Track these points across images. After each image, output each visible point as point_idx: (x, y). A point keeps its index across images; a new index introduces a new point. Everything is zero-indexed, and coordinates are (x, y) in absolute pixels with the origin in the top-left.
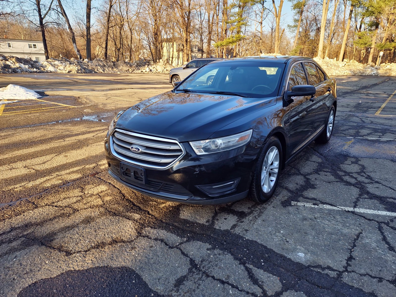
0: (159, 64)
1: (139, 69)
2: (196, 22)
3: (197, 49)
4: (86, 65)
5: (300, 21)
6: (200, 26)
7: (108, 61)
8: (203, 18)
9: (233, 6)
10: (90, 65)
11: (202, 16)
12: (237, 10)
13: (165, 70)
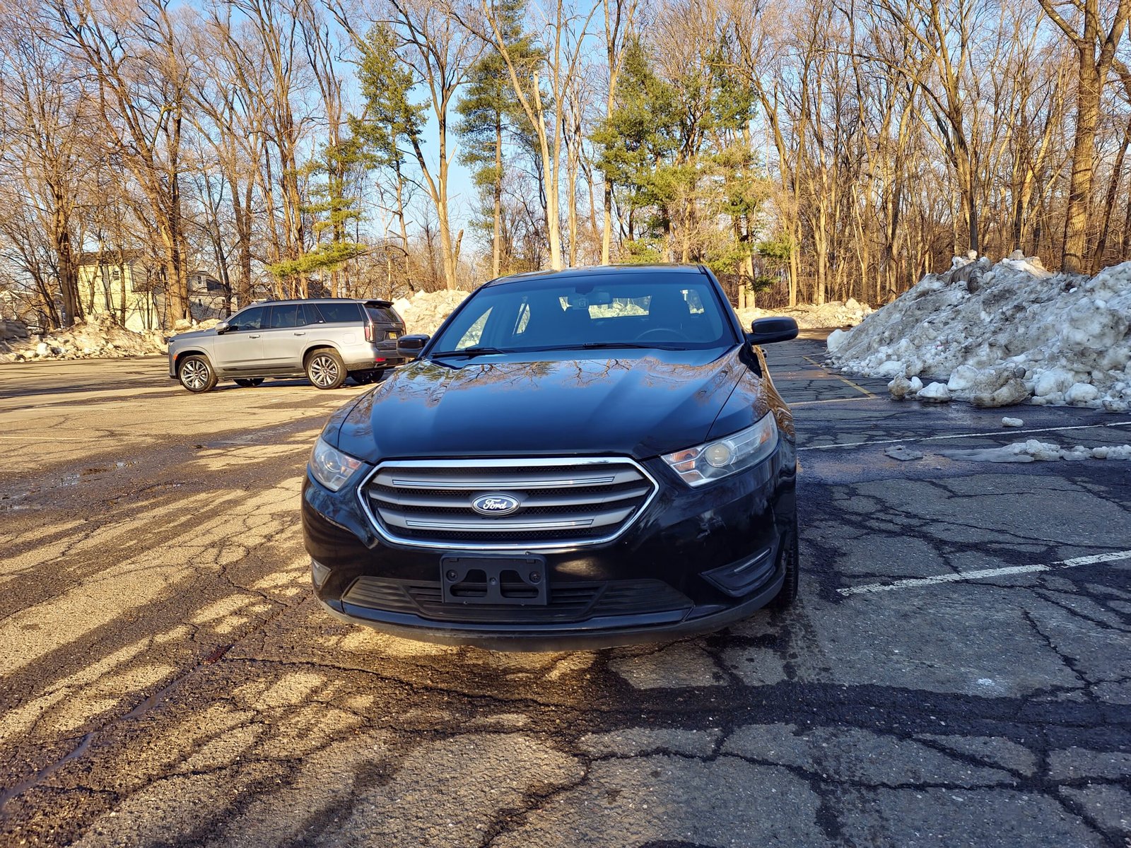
0: (83, 331)
1: (9, 351)
2: (196, 206)
3: (204, 284)
5: (497, 212)
6: (210, 219)
8: (217, 197)
9: (314, 168)
11: (213, 190)
12: (324, 178)
13: (110, 346)
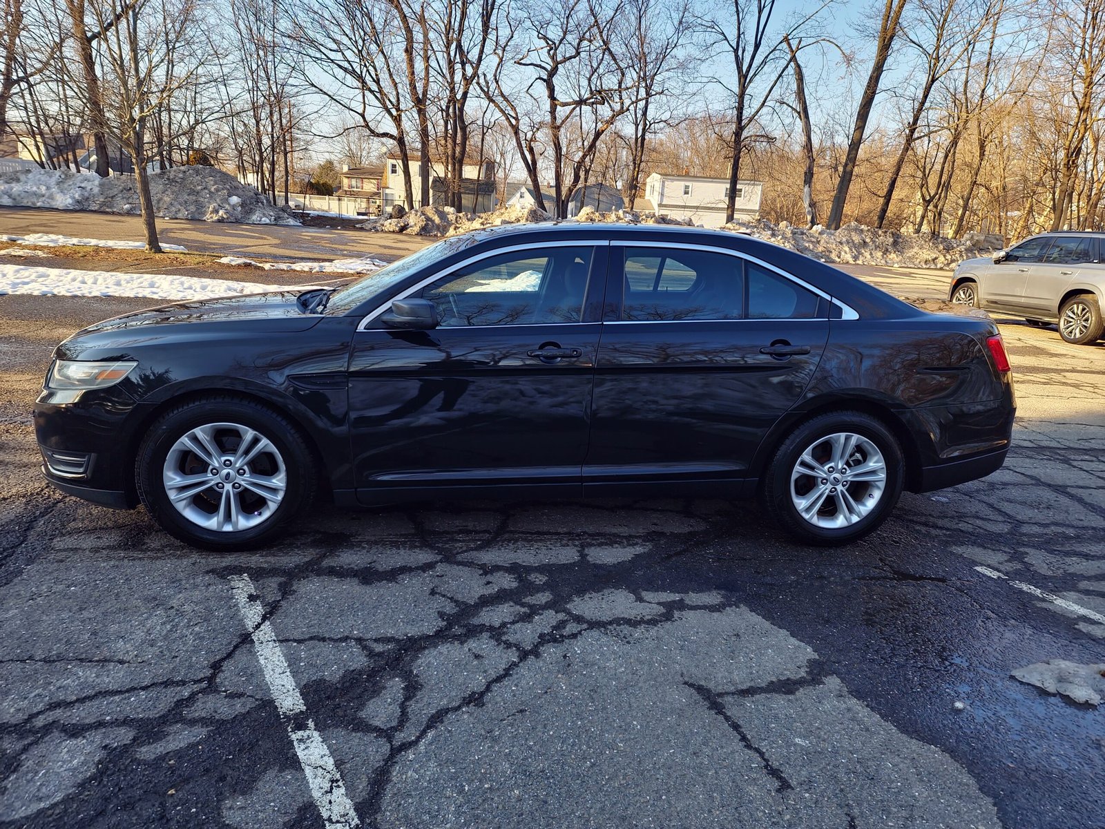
4: (813, 240)
7: (880, 232)
10: (822, 242)
